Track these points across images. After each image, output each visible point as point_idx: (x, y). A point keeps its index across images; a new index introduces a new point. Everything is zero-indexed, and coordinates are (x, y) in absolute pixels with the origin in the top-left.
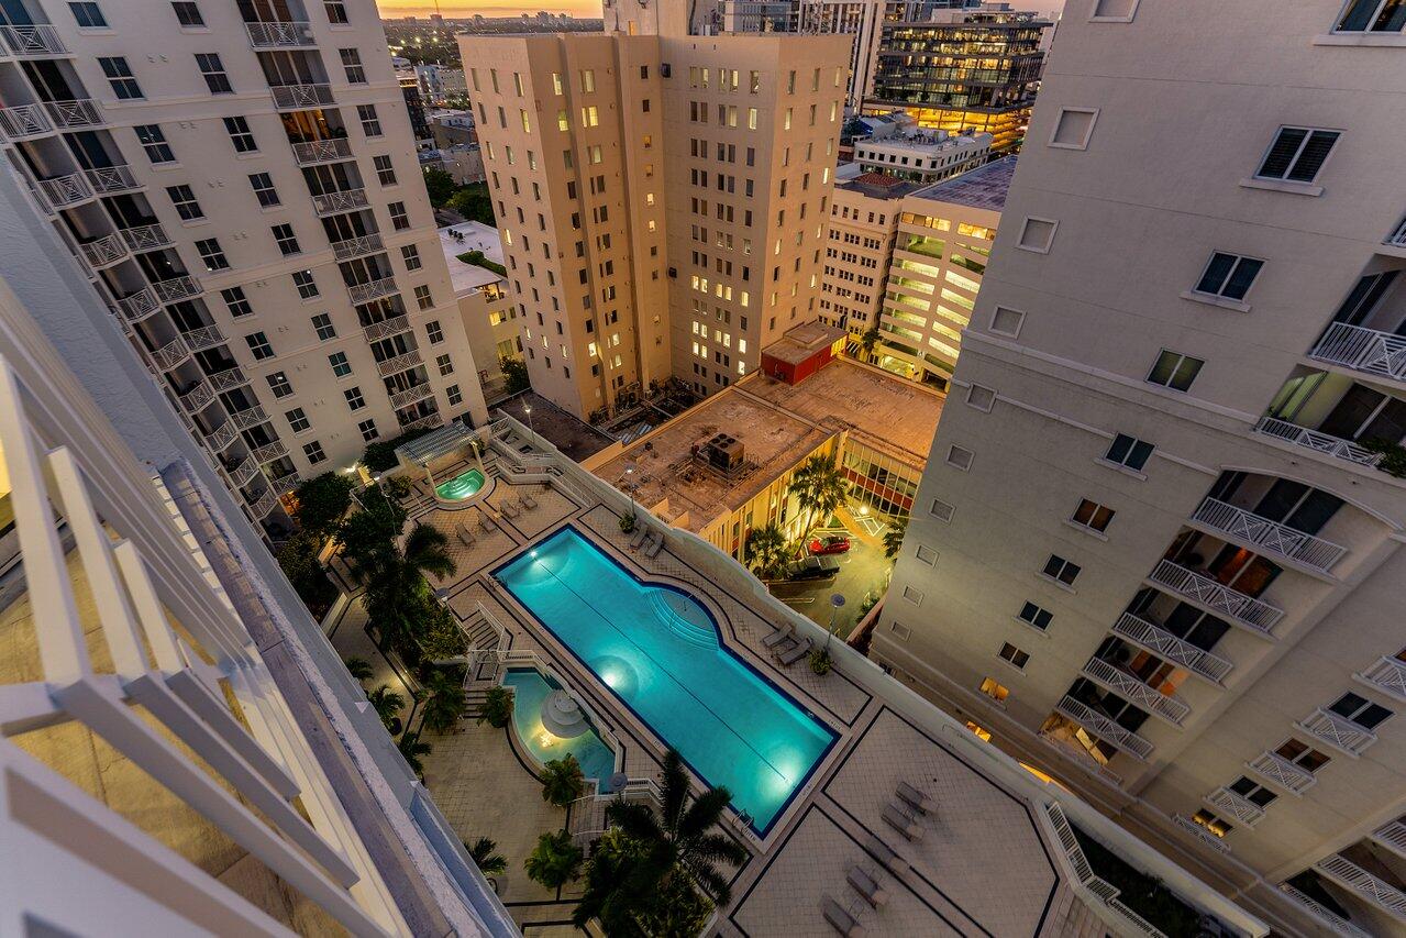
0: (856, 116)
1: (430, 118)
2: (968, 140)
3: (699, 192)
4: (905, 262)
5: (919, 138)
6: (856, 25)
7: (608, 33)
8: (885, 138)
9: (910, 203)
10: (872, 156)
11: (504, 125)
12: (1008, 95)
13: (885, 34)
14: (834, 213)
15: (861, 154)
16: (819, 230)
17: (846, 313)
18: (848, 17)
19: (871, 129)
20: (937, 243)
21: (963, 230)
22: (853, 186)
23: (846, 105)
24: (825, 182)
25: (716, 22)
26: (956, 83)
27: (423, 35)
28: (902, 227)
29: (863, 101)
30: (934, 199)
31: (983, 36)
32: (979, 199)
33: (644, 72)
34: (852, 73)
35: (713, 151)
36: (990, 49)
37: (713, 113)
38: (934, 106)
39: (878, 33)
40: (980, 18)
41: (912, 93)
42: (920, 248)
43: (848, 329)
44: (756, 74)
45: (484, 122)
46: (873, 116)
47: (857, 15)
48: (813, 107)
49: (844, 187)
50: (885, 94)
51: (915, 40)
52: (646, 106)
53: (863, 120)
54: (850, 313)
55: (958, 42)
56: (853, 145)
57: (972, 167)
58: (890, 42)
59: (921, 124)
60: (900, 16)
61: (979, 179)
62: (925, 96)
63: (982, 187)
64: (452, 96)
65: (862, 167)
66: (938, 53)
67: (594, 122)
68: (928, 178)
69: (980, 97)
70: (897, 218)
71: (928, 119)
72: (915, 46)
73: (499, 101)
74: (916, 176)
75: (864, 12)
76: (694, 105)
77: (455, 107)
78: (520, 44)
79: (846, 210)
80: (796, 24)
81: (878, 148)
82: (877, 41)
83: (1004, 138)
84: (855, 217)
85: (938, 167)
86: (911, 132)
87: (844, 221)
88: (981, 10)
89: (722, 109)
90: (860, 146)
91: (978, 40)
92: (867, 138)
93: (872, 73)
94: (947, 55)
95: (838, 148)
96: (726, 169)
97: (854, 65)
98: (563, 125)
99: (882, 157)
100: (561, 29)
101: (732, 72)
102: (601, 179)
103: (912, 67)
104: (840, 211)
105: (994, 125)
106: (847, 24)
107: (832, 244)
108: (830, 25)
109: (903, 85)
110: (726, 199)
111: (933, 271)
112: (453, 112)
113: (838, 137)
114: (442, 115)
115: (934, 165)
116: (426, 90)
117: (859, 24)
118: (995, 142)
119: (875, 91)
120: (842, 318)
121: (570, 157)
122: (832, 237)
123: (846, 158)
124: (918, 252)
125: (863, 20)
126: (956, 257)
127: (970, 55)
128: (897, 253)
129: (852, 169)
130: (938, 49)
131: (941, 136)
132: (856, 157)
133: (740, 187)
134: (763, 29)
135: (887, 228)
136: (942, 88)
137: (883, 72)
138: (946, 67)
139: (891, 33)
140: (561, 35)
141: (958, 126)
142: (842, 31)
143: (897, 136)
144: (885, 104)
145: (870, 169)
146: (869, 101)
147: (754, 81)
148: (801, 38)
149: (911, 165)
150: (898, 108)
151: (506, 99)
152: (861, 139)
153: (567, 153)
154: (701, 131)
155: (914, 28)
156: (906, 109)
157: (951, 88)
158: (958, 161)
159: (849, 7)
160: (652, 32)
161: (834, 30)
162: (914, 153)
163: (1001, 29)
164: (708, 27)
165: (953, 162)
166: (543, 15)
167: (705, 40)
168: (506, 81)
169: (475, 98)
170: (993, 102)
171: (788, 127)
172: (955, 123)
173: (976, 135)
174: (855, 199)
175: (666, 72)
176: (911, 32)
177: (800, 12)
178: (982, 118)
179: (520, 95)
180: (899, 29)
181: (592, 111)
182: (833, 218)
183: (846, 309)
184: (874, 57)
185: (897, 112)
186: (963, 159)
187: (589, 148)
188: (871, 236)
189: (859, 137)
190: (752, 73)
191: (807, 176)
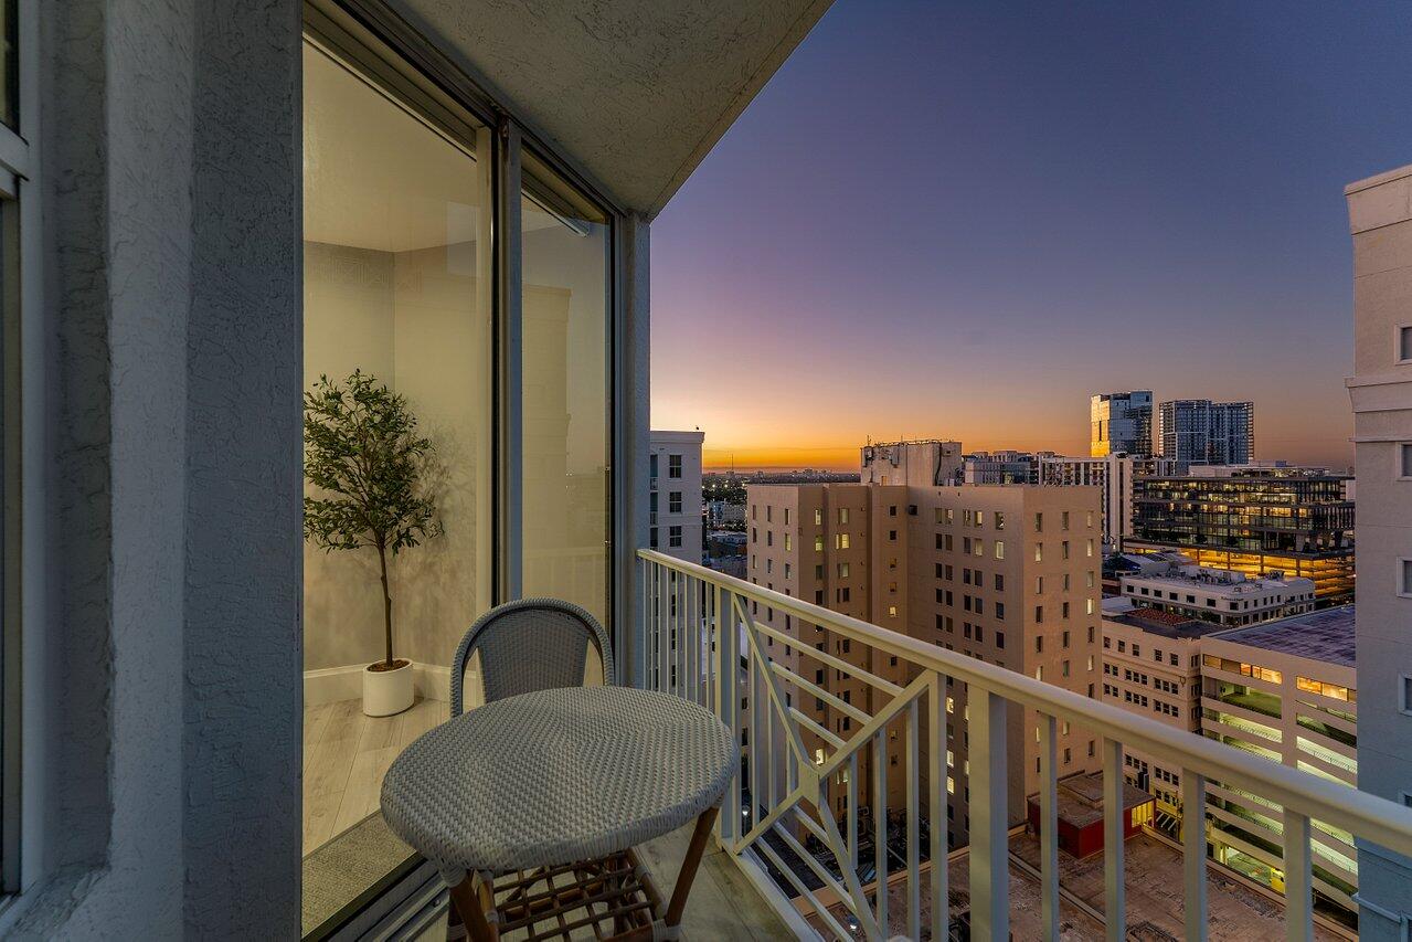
0: (1117, 553)
1: (710, 536)
2: (1279, 584)
3: (944, 610)
4: (1223, 715)
5: (1203, 577)
6: (1102, 478)
7: (863, 483)
8: (1158, 575)
9: (1210, 645)
10: (1145, 591)
11: (770, 544)
12: (1320, 541)
13: (1136, 485)
14: (1107, 646)
15: (1131, 589)
16: (1090, 663)
17: (1145, 771)
18: (1091, 472)
19: (1139, 566)
20: (1268, 697)
21: (1303, 685)
22: (1126, 619)
23: (1103, 543)
24: (1089, 612)
25: (959, 476)
26: (1241, 527)
27: (718, 483)
28: (1205, 671)
29: (1122, 540)
30: (1243, 643)
31: (1261, 488)
32: (1317, 650)
33: (893, 511)
34: (1105, 516)
35: (958, 576)
36: (1276, 499)
37: (958, 544)
38: (1218, 548)
39: (1128, 485)
40: (1252, 473)
41: (1186, 535)
42: (1240, 700)
43: (1152, 792)
44: (1000, 515)
45: (755, 540)
46: (1137, 554)
47: (1102, 471)
48: (1065, 543)
49: (1114, 619)
50: (1148, 534)
51: (1174, 490)
52: (893, 535)
53: (1126, 557)
54: (1151, 773)
55: (1228, 492)
56: (1119, 580)
57: (1292, 613)
58: (1145, 491)
59: (1202, 564)
60: (1152, 471)
61: (1310, 628)
62: (1201, 539)
63: (1318, 637)
64: (730, 522)
65: (1134, 602)
66: (1208, 501)
67: (845, 545)
68: (1231, 621)
69: (1280, 543)
70: (1195, 660)
71: (1212, 560)
72: (1176, 495)
73: (770, 527)
74: (1215, 618)
75: (1108, 468)
76: (939, 537)
77: (730, 529)
78: (794, 490)
79: (1122, 644)
80: (1037, 478)
81: (1152, 584)
82: (1128, 491)
83: (1331, 585)
84: (1136, 653)
85: (1241, 610)
86: (1192, 571)
87: (1120, 655)
88: (1251, 465)
89: (967, 541)
90: (1126, 581)
91: (1255, 491)
92: (1135, 574)
93: (1128, 517)
94: (1219, 503)
95: (1099, 581)
96: (972, 590)
97: (1105, 509)
98: (818, 547)
99: (1158, 593)
100: (822, 480)
101: (976, 513)
102: (847, 591)
103: (1177, 513)
104: (1114, 645)
105: (1311, 570)
106: (1091, 477)
107: (1109, 680)
108: (1073, 478)
109: (1169, 527)
110: (974, 619)
111: (1275, 734)
112: (728, 533)
113: (1099, 571)
114: (719, 534)
115: (1234, 606)
116: (712, 516)
117: (1105, 478)
118: (1318, 587)
119: (1136, 532)
120: (1141, 775)
121: (821, 571)
122: (1107, 671)
123: (1111, 591)
124: (1239, 705)
125: (1108, 475)
126: (1305, 720)
127: (1249, 503)
128: (1207, 703)
129: (1122, 603)
130: (1205, 498)
131: (1235, 577)
132: (1124, 591)
133: (989, 610)
134: (1002, 480)
135: (1184, 669)
136: (1223, 532)
137: (1142, 515)
138: (1222, 513)
139: (1144, 485)
140: (826, 485)
141: (1258, 569)
142: (1087, 483)
143: (1174, 572)
144: (1150, 543)
145: (1145, 605)
146: (1129, 540)
147: (999, 520)
148: (1042, 488)
149: (1201, 604)
150: (1167, 548)
151: (777, 526)
152: (1127, 574)
153: (819, 568)
154: (944, 558)
155: (1170, 481)
156: (1178, 549)
157: (1235, 532)
158: (1269, 605)
159: (1091, 465)
160: (902, 484)
161: (1078, 482)
162: (1202, 593)
163: (1283, 482)
164: (952, 481)
165: (1261, 606)
166: (809, 471)
167: (949, 489)
168: (778, 514)
169: (751, 524)
170: (1300, 546)
171: (1038, 558)
172: (1251, 566)
173: (1286, 580)
174: (1132, 634)
175: (913, 511)
176: (1167, 483)
177: (1040, 469)
178: (1293, 563)
179: (787, 523)
180: (1153, 481)
181: (845, 537)
182: (1104, 651)
183: (1145, 765)
184: (1128, 505)
185: (1168, 552)
186: (1276, 604)
187: (839, 566)
188: (1163, 677)
189: (1124, 572)
190: (997, 514)
191: (1066, 605)
